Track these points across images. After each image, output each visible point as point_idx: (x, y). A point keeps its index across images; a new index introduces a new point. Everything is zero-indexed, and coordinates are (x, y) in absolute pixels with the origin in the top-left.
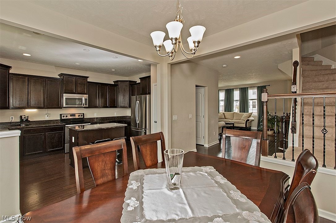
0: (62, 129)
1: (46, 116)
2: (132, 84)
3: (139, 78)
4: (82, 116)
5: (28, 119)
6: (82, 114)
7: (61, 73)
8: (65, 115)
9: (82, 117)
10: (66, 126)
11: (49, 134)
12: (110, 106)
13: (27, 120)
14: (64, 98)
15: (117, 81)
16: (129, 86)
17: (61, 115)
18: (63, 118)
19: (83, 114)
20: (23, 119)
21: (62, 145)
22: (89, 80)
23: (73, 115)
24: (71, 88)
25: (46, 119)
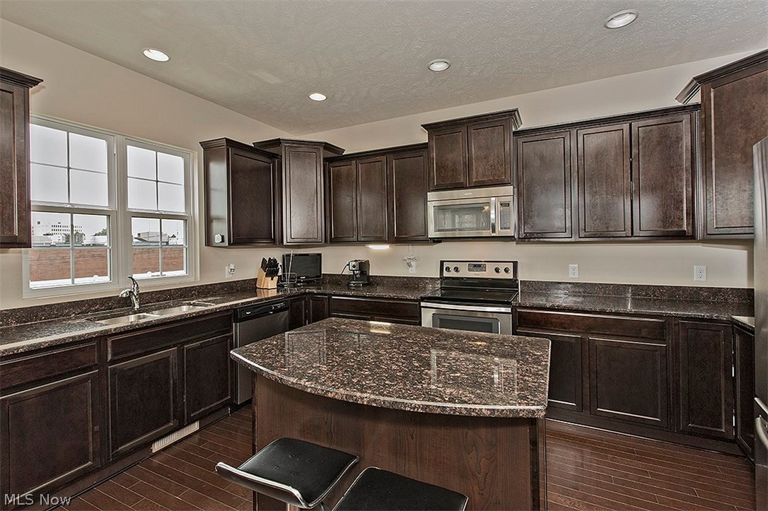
4: (509, 270)
8: (452, 266)
9: (510, 276)
10: (423, 304)
14: (430, 206)
17: (442, 263)
18: (446, 274)
23: (477, 266)
24: (453, 170)
25: (411, 274)
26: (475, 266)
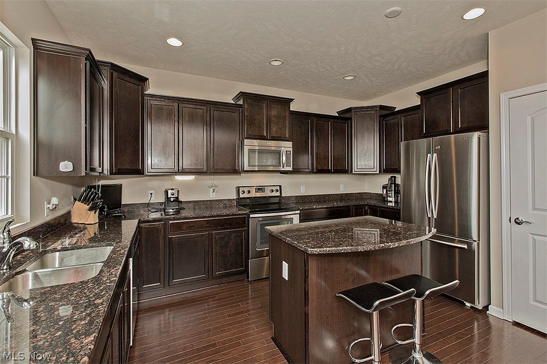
0: (243, 222)
1: (211, 190)
2: (386, 114)
3: (418, 93)
4: (277, 191)
5: (178, 198)
6: (278, 188)
7: (241, 92)
8: (246, 190)
9: (278, 194)
10: (251, 216)
11: (218, 234)
12: (335, 168)
13: (177, 200)
14: (246, 149)
15: (349, 110)
16: (380, 120)
17: (238, 188)
18: (241, 196)
19: (280, 186)
20: (170, 198)
21: (242, 262)
22: (293, 107)
23: (260, 189)
24: (259, 127)
25: (211, 198)
26: (259, 189)
